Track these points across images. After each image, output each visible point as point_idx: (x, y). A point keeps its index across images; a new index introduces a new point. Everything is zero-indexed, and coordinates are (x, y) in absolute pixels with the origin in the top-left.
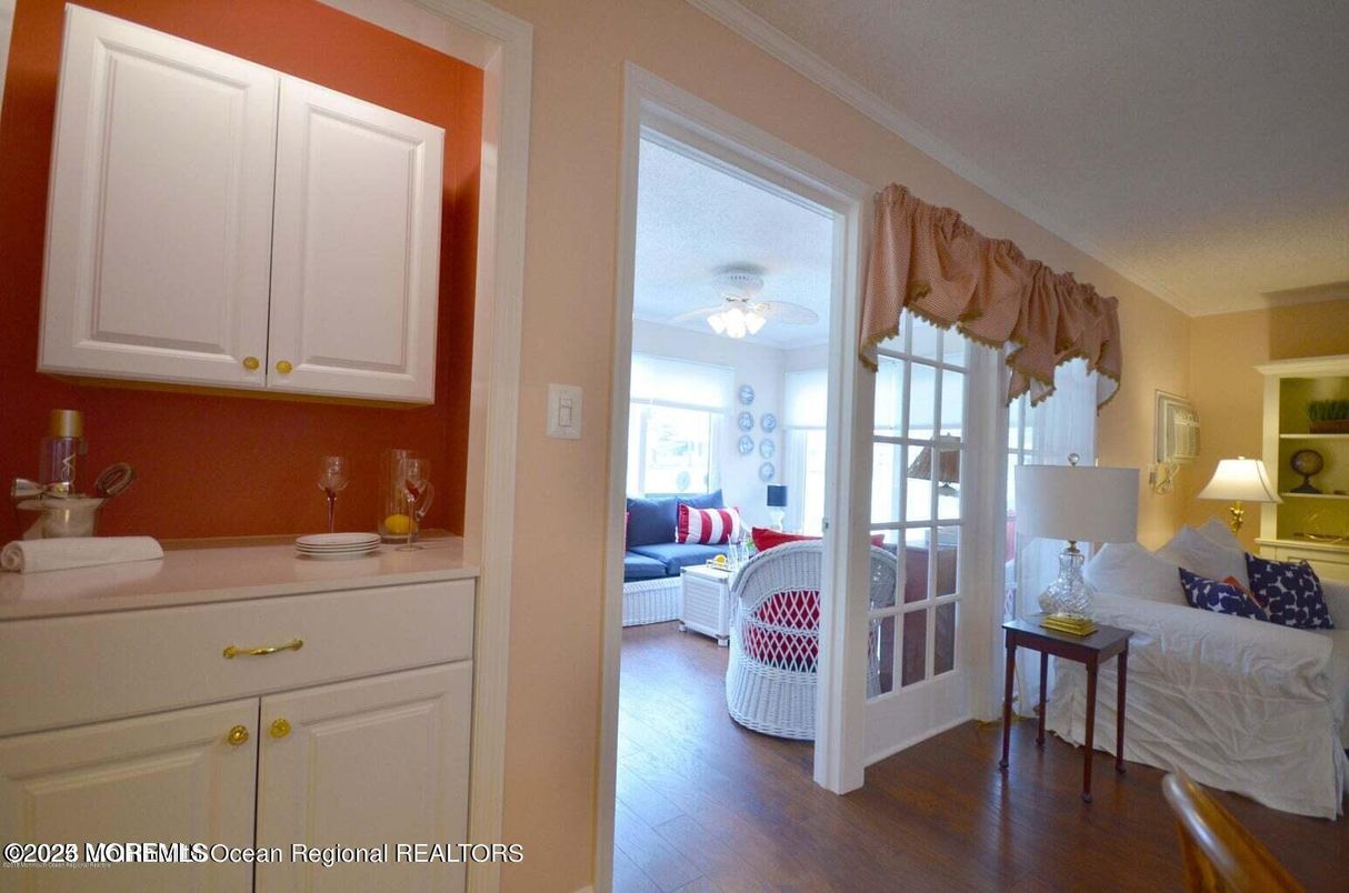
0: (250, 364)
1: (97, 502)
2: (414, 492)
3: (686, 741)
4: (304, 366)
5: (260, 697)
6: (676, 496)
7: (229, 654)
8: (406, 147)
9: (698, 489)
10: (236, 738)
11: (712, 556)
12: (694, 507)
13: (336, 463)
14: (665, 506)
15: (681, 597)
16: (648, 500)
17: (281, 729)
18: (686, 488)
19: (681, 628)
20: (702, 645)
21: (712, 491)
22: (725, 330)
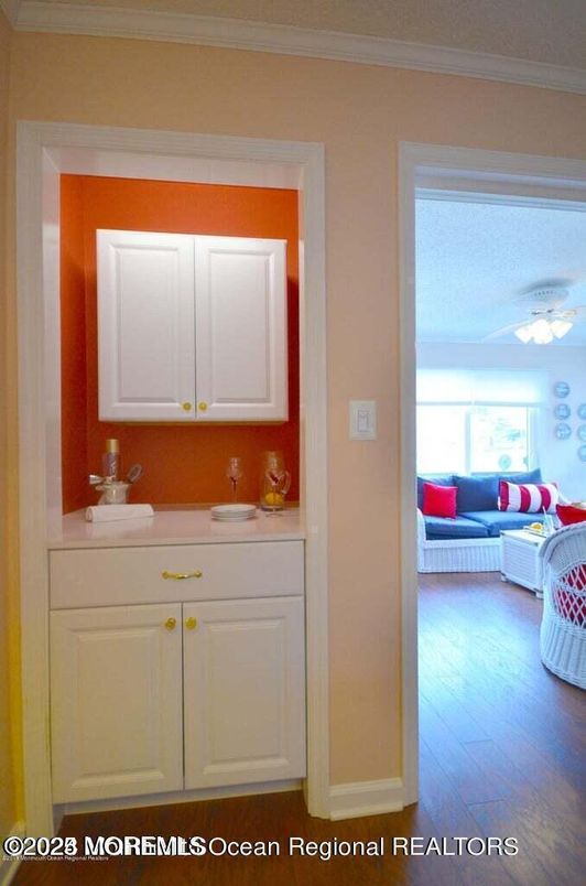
0: (187, 407)
1: (127, 486)
2: (275, 479)
3: (498, 675)
4: (214, 405)
5: (182, 602)
6: (497, 473)
7: (165, 575)
8: (262, 258)
9: (519, 467)
10: (171, 624)
11: (529, 523)
12: (514, 483)
13: (235, 462)
14: (488, 482)
15: (502, 555)
16: (474, 477)
17: (192, 624)
18: (507, 467)
19: (503, 579)
20: (521, 595)
21: (531, 470)
22: (532, 339)
